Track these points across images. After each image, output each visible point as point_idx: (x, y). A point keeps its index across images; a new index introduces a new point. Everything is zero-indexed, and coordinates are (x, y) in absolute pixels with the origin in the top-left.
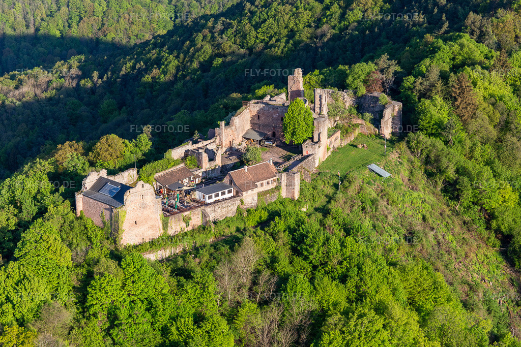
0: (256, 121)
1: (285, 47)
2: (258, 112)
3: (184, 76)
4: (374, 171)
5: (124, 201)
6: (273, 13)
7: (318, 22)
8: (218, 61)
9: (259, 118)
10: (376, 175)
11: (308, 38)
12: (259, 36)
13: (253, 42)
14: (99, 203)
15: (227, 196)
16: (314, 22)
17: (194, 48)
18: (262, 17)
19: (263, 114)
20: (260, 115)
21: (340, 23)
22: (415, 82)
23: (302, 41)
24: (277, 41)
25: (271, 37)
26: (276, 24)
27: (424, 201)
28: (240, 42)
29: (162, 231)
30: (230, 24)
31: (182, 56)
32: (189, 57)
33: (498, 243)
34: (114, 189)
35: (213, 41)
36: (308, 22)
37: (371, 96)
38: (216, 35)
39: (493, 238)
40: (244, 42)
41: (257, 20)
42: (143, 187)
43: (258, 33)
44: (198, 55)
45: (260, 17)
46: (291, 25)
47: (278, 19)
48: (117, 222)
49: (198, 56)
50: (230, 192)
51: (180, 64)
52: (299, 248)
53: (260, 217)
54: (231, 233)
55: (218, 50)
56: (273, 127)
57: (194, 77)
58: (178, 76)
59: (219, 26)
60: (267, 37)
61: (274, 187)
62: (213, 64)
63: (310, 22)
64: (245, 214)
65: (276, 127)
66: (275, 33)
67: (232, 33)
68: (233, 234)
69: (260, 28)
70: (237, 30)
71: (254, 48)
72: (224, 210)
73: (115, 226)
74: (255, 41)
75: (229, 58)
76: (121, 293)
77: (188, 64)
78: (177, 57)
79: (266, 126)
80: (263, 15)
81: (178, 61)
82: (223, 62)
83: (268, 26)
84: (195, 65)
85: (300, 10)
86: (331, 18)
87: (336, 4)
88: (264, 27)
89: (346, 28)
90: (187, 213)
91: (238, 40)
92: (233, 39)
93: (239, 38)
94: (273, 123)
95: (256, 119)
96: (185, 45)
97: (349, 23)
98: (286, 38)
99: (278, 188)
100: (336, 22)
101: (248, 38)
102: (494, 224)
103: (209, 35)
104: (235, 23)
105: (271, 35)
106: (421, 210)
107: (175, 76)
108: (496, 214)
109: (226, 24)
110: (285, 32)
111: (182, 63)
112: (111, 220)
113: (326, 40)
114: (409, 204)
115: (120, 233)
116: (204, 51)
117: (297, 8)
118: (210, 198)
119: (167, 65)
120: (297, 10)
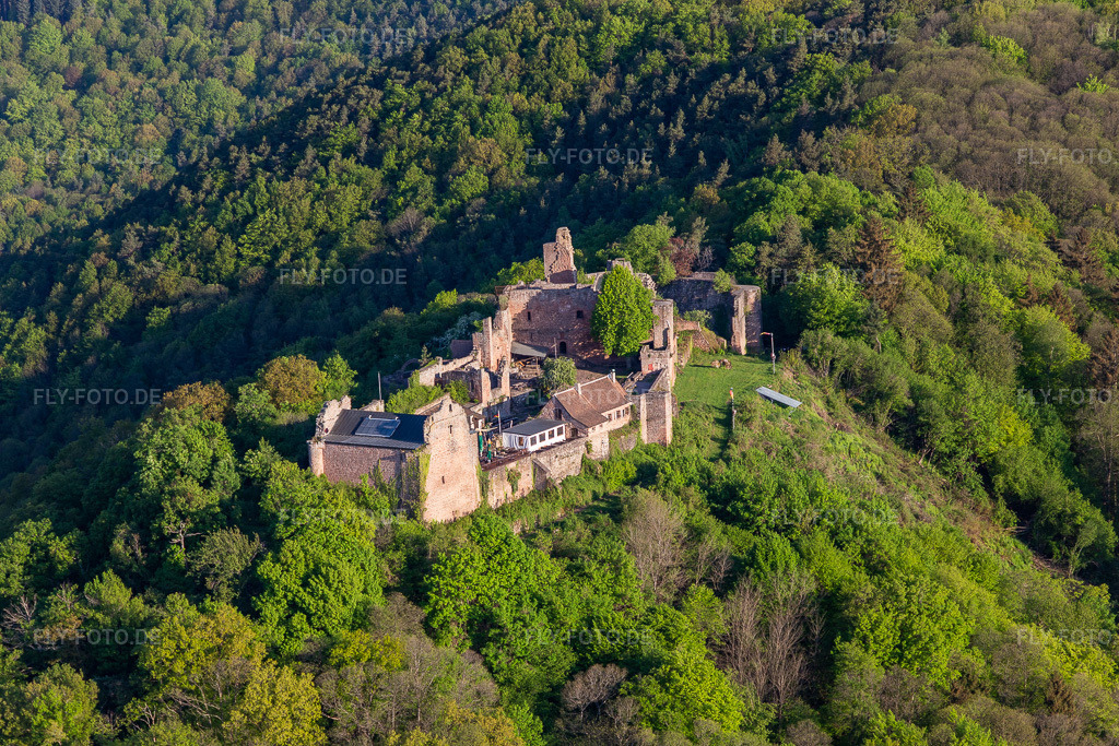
0: (525, 324)
1: (322, 266)
2: (528, 305)
3: (76, 361)
4: (769, 399)
5: (425, 436)
6: (265, 200)
7: (385, 209)
8: (158, 317)
9: (529, 318)
10: (776, 406)
11: (371, 243)
12: (245, 251)
13: (231, 267)
14: (368, 450)
15: (558, 439)
16: (372, 208)
17: (84, 295)
18: (240, 210)
19: (538, 308)
20: (532, 311)
21: (440, 202)
22: (758, 253)
23: (362, 250)
24: (295, 256)
25: (276, 252)
26: (282, 220)
27: (867, 449)
28: (198, 270)
29: (480, 499)
30: (160, 234)
31: (52, 317)
32: (72, 317)
33: (1013, 518)
34: (386, 423)
35: (126, 275)
36: (359, 210)
37: (690, 281)
38: (131, 261)
39: (1002, 509)
40: (211, 269)
41: (229, 217)
42: (451, 410)
43: (242, 245)
44: (99, 310)
45: (234, 211)
46: (321, 219)
47: (284, 209)
48: (416, 477)
49: (101, 311)
50: (560, 432)
51: (51, 336)
52: (729, 509)
53: (626, 474)
54: (586, 503)
55: (148, 291)
56: (562, 333)
57: (107, 356)
58: (59, 360)
59: (132, 243)
60: (265, 252)
61: (627, 422)
62: (150, 321)
63: (363, 209)
64: (600, 469)
65: (568, 331)
66: (285, 242)
67: (173, 253)
68: (591, 503)
69: (245, 233)
70: (182, 245)
71: (239, 278)
72: (564, 461)
73: (409, 486)
74: (237, 265)
75: (186, 306)
76: (492, 580)
77: (77, 332)
78: (40, 321)
79: (545, 332)
80: (242, 205)
81: (47, 330)
82: (173, 316)
83: (263, 227)
84: (98, 331)
85: (332, 187)
86: (414, 196)
87: (414, 167)
88: (253, 231)
89: (460, 211)
90: (512, 465)
91: (193, 267)
92: (179, 266)
93: (194, 260)
94: (561, 325)
95: (524, 320)
96: (54, 292)
97: (463, 201)
98: (316, 248)
99: (635, 423)
100: (430, 201)
101: (218, 259)
102: (1000, 481)
103: (113, 264)
104: (171, 230)
105: (275, 246)
106: (869, 465)
107: (51, 361)
108: (1002, 462)
109: (148, 236)
110: (308, 236)
111: (58, 332)
112: (399, 477)
113: (420, 239)
114: (845, 453)
115: (422, 498)
116: (114, 300)
117: (323, 183)
118: (533, 442)
119: (19, 341)
120: (322, 187)
